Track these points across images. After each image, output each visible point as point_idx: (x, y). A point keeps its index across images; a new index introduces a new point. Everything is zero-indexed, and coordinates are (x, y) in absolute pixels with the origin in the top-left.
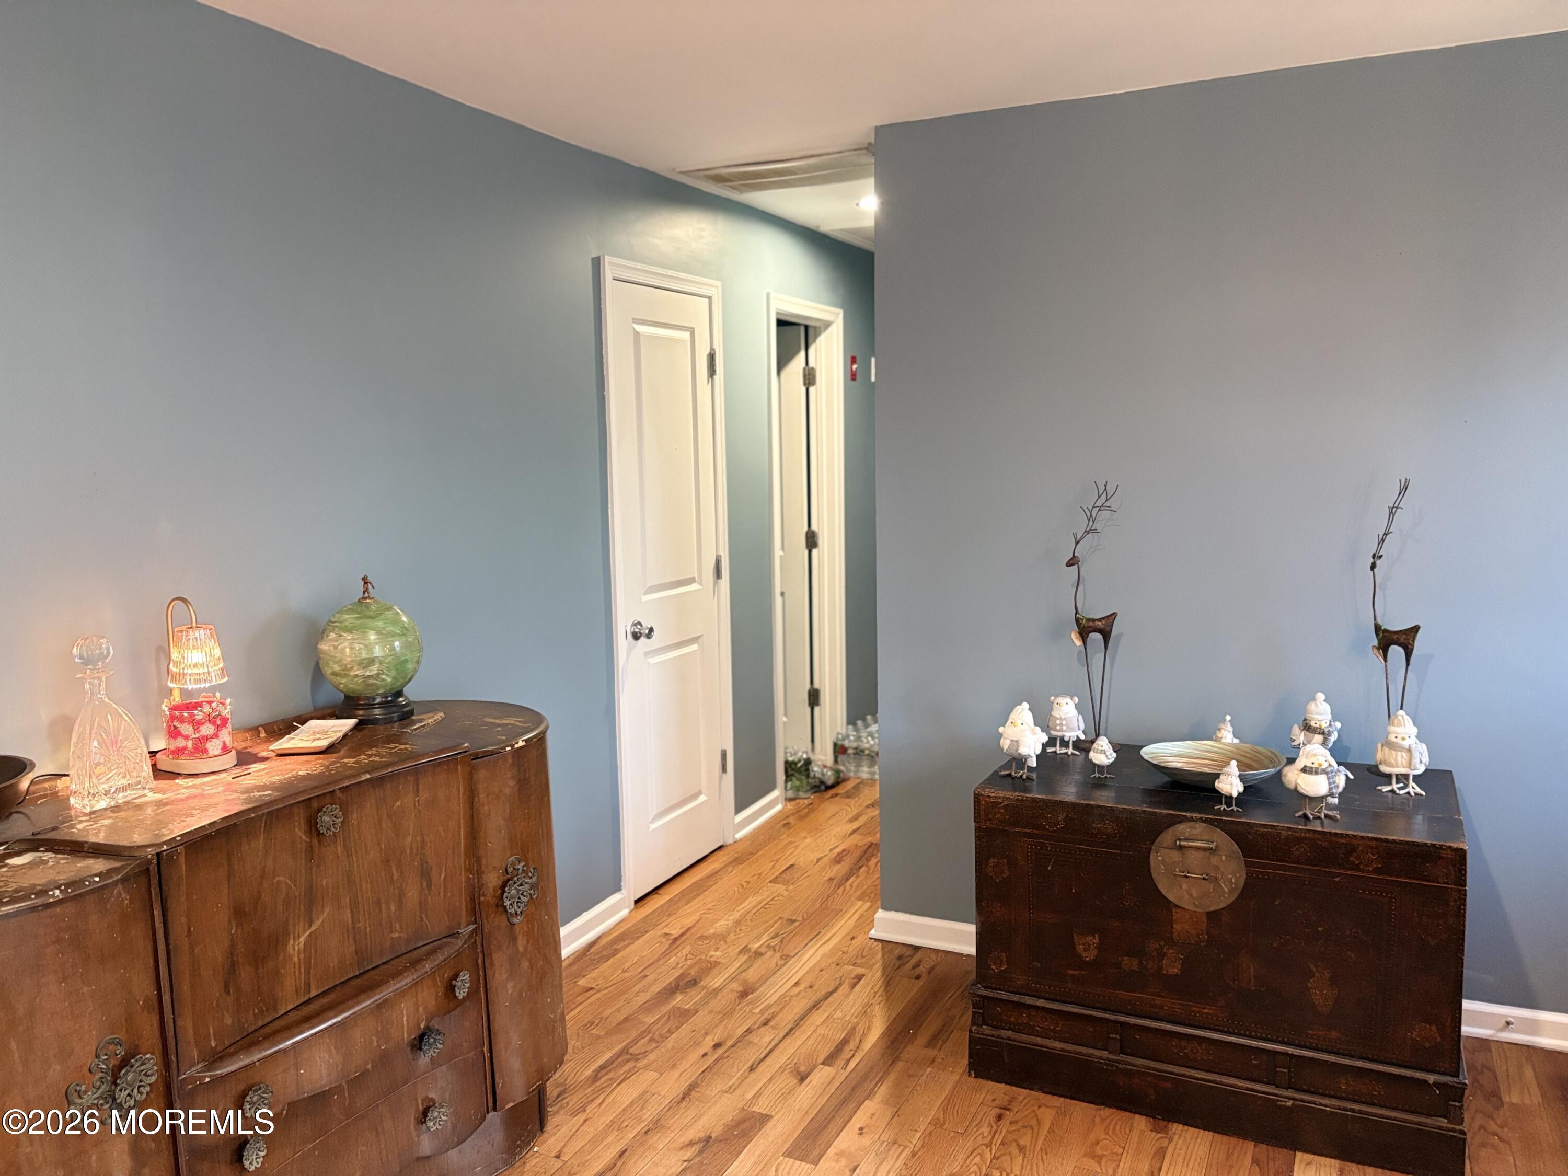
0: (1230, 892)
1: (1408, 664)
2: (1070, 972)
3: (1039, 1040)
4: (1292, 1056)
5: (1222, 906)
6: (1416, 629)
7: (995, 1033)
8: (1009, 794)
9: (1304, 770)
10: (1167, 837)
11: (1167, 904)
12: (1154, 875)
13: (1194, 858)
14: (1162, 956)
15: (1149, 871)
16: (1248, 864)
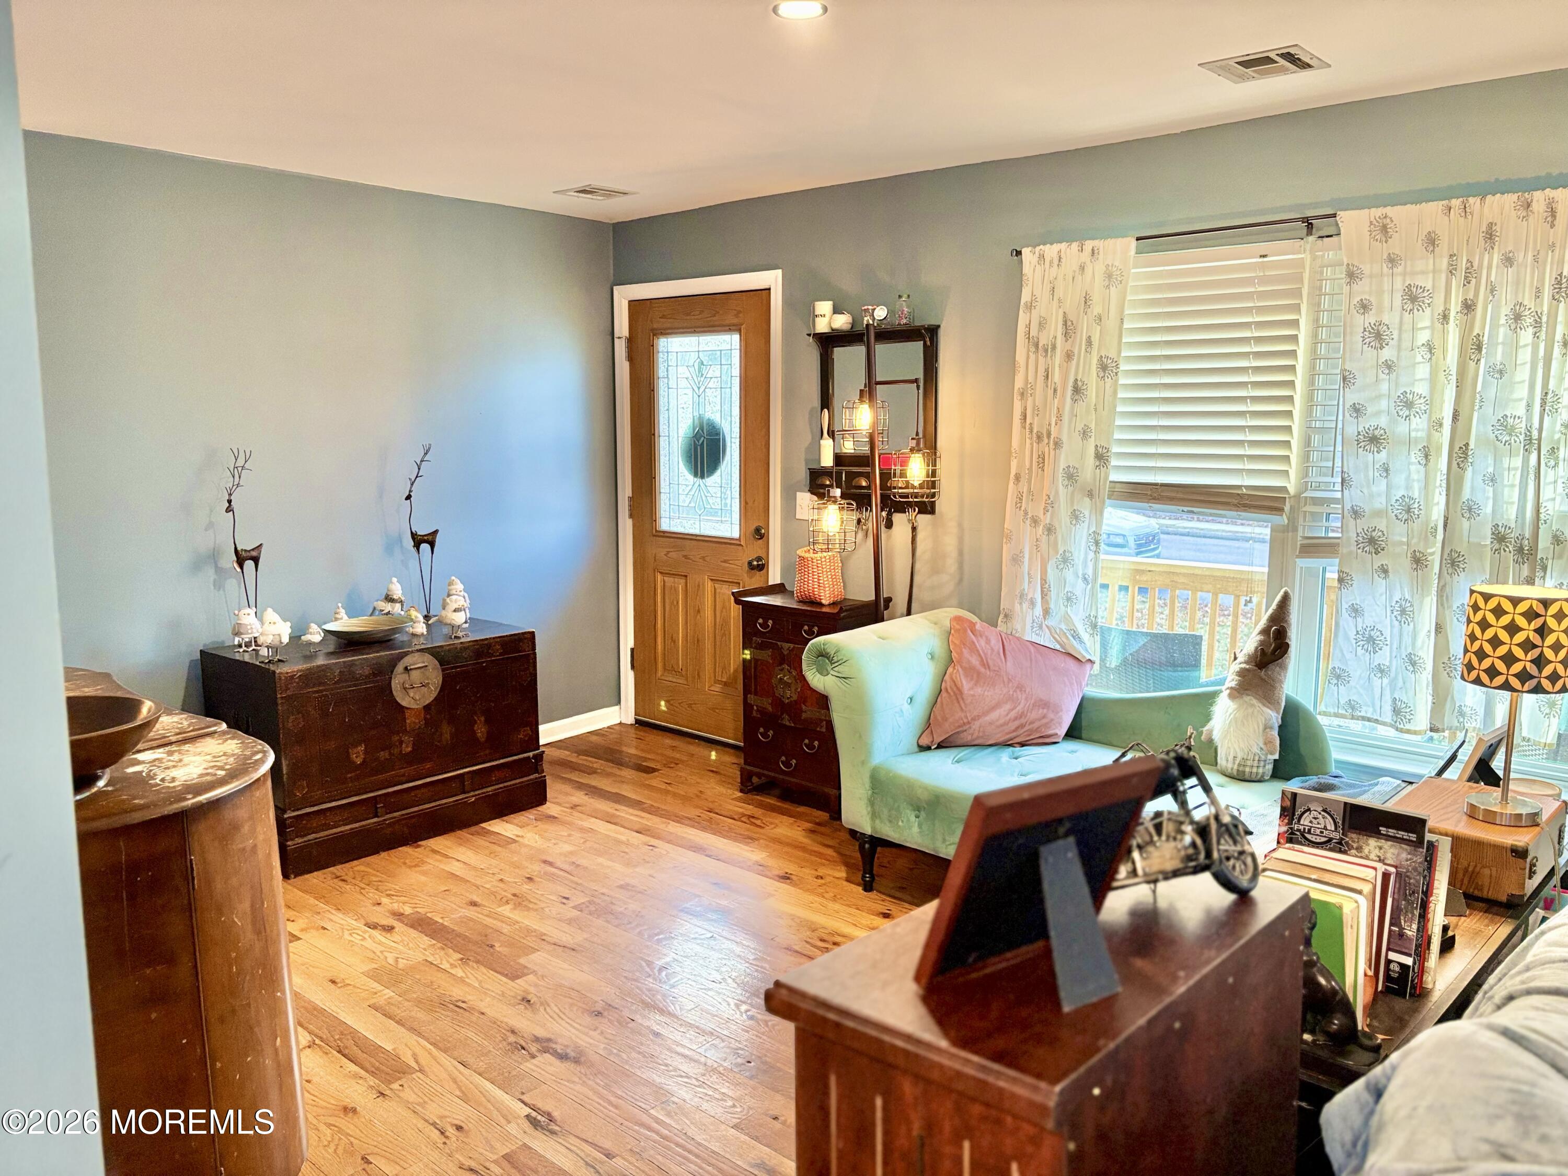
0: (436, 689)
1: (432, 553)
2: (349, 775)
3: (335, 830)
4: (474, 771)
5: (431, 699)
6: (436, 532)
7: (305, 839)
8: (300, 667)
9: (455, 611)
10: (400, 668)
11: (401, 709)
12: (394, 693)
13: (415, 675)
14: (401, 742)
15: (391, 692)
16: (443, 670)
